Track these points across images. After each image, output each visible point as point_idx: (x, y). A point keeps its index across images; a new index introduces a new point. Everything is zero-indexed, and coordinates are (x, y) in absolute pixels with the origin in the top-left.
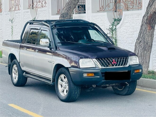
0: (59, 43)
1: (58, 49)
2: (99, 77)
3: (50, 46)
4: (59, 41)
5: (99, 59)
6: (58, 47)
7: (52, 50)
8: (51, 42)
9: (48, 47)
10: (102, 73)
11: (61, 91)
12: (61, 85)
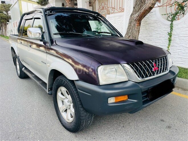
0: (55, 34)
1: (55, 44)
2: (136, 101)
3: (42, 39)
4: (57, 32)
5: (133, 65)
6: (54, 41)
7: (47, 44)
8: (44, 32)
9: (41, 41)
10: (143, 93)
11: (63, 111)
12: (63, 102)
